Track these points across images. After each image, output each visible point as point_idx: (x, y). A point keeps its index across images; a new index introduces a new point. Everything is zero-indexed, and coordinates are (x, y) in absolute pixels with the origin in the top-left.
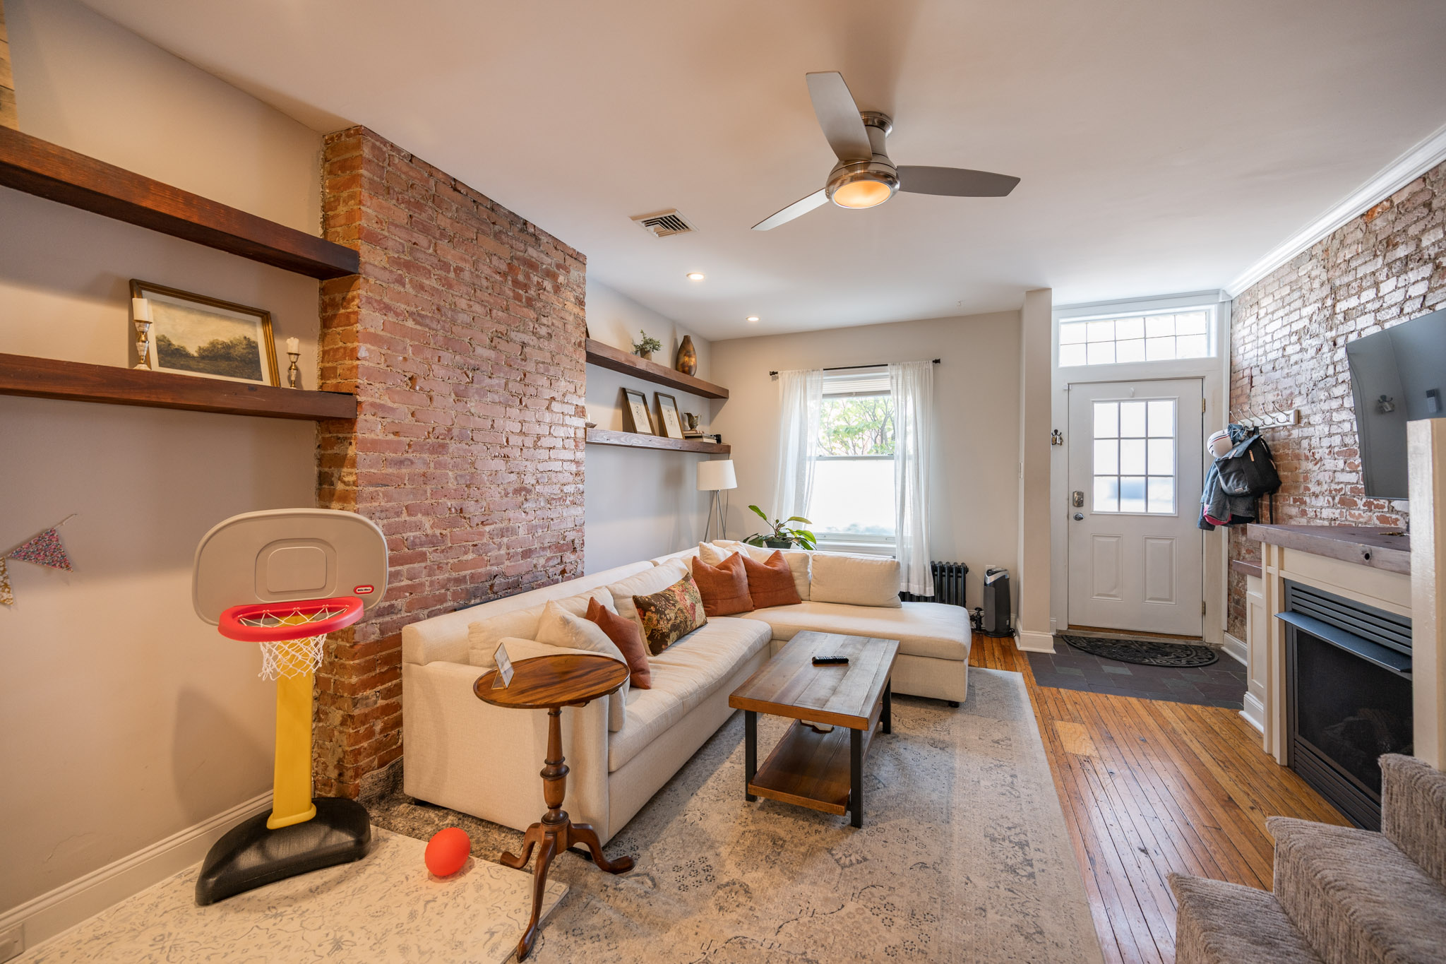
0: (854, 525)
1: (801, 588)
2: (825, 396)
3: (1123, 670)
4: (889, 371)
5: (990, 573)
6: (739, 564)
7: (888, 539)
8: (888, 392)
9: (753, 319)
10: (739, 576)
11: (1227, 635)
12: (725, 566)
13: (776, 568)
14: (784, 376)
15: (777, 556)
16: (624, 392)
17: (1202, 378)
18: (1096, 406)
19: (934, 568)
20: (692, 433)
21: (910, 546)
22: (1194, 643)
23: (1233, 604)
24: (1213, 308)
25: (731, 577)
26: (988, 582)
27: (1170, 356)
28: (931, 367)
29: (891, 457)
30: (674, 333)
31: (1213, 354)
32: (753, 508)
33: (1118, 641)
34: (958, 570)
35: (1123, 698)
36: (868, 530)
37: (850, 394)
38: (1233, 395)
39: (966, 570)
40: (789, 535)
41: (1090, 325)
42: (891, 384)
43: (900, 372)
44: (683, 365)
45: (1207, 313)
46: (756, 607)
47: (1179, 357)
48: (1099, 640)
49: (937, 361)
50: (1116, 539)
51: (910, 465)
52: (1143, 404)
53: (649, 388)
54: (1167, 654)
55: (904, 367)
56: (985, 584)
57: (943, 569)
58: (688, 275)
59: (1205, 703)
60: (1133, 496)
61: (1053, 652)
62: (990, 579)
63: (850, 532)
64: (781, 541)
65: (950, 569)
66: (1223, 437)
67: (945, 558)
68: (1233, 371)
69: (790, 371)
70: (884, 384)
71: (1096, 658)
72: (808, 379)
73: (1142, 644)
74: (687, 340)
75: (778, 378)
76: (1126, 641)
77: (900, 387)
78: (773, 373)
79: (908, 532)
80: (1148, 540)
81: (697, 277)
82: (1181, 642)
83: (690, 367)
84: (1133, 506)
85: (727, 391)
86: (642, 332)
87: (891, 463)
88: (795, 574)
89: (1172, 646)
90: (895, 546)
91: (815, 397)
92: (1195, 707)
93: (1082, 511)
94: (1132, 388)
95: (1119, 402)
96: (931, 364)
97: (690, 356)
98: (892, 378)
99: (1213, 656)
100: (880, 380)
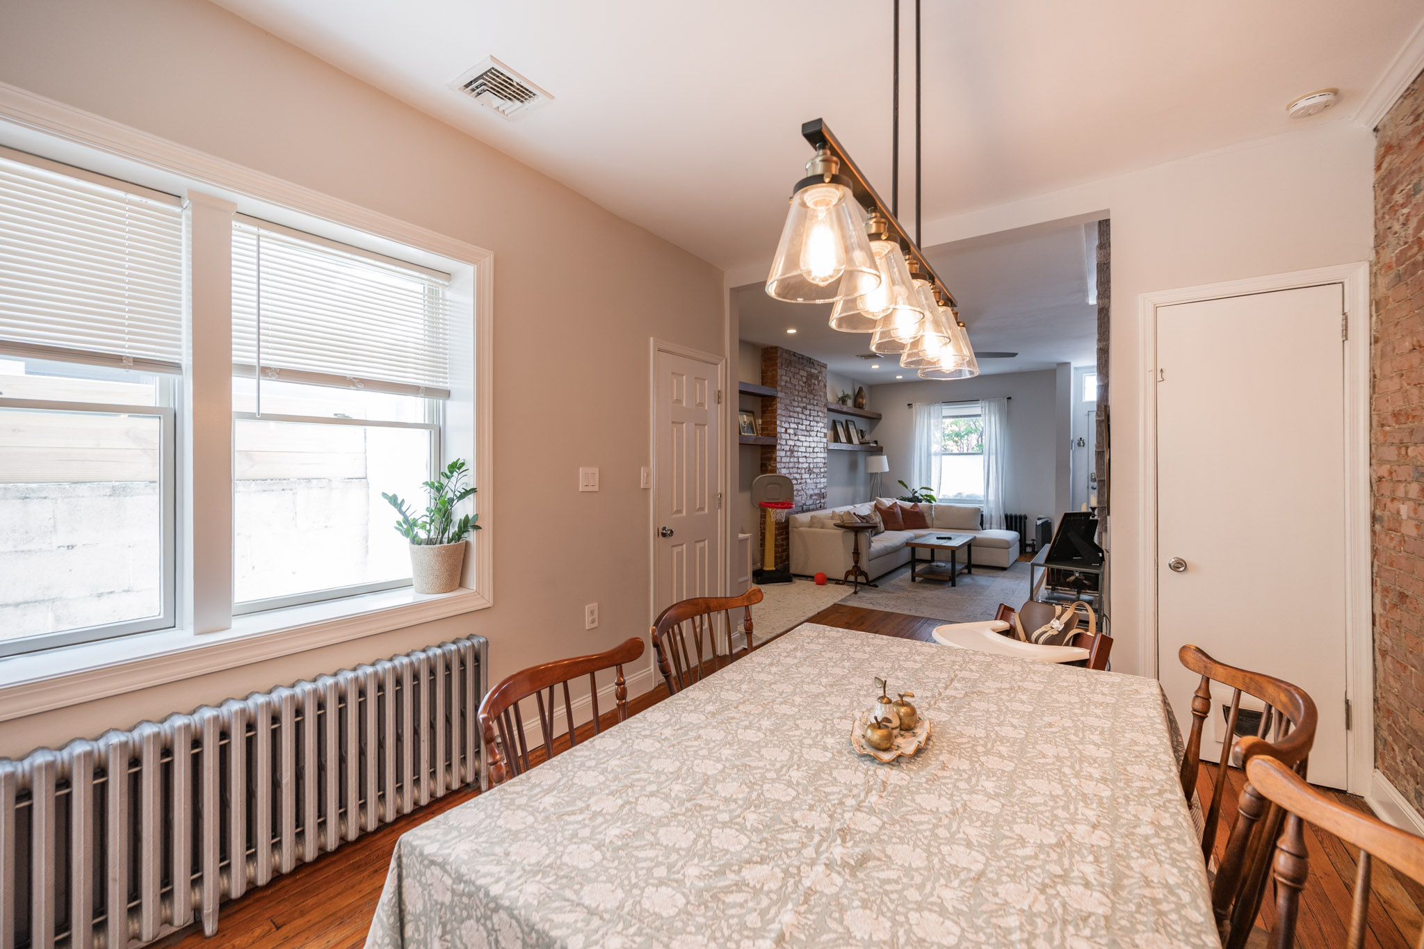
0: (960, 494)
1: (929, 521)
2: (942, 417)
4: (980, 403)
5: (1039, 519)
6: (897, 508)
7: (980, 502)
8: (979, 415)
9: (899, 376)
10: (897, 513)
12: (891, 507)
13: (915, 512)
14: (916, 406)
15: (915, 506)
16: (834, 422)
19: (1006, 516)
20: (863, 440)
21: (992, 505)
25: (894, 513)
26: (1038, 524)
29: (981, 454)
30: (854, 386)
32: (901, 482)
34: (1021, 517)
36: (968, 496)
37: (957, 417)
39: (1026, 517)
40: (920, 497)
42: (982, 411)
43: (988, 404)
44: (859, 404)
46: (906, 527)
49: (1009, 398)
51: (993, 458)
53: (843, 418)
55: (989, 402)
56: (1036, 525)
57: (1011, 516)
58: (871, 366)
62: (1039, 522)
64: (915, 499)
65: (1016, 517)
67: (1014, 511)
69: (920, 404)
70: (978, 411)
72: (932, 411)
74: (860, 389)
75: (912, 407)
77: (986, 413)
78: (909, 405)
79: (992, 497)
81: (875, 367)
83: (863, 405)
85: (881, 415)
86: (843, 393)
87: (982, 456)
88: (926, 514)
90: (983, 505)
91: (936, 418)
96: (1006, 400)
97: (863, 399)
98: (982, 407)
100: (976, 409)
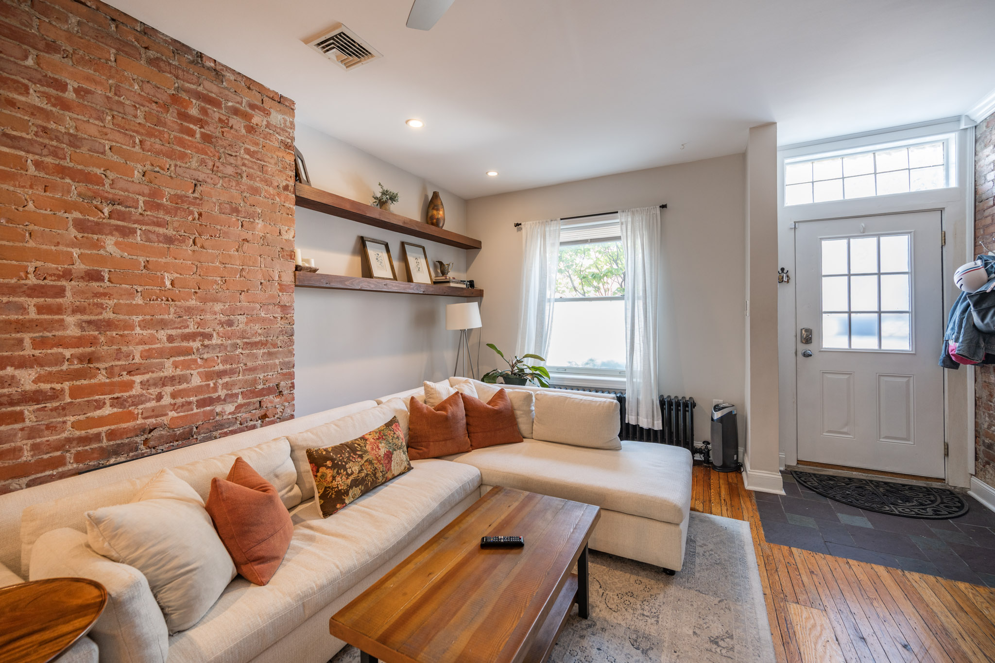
0: (592, 360)
1: (523, 426)
2: (562, 244)
3: (861, 521)
4: (620, 218)
5: (717, 408)
6: (457, 405)
7: (621, 374)
8: (618, 238)
9: (493, 174)
11: (974, 479)
12: (442, 407)
13: (496, 408)
14: (526, 226)
15: (501, 394)
16: (362, 242)
17: (941, 210)
18: (824, 243)
19: (662, 403)
20: (441, 278)
21: (638, 380)
22: (936, 485)
23: (982, 448)
24: (953, 138)
25: (447, 418)
26: (715, 417)
27: (904, 189)
28: (658, 212)
29: (622, 298)
30: (424, 189)
31: (953, 183)
32: (492, 346)
33: (850, 479)
34: (686, 405)
35: (867, 567)
36: (603, 364)
37: (585, 241)
38: (979, 225)
39: (694, 405)
40: (527, 371)
41: (816, 164)
42: (622, 230)
43: (630, 219)
44: (432, 217)
45: (945, 144)
46: (473, 447)
47: (913, 190)
48: (831, 478)
49: (664, 207)
50: (846, 377)
51: (639, 304)
52: (875, 239)
54: (907, 500)
55: (633, 213)
56: (712, 420)
57: (670, 404)
58: (407, 122)
59: (974, 581)
60: (865, 332)
61: (783, 493)
62: (717, 415)
63: (588, 366)
64: (517, 378)
65: (678, 404)
66: (976, 268)
67: (674, 392)
68: (978, 199)
69: (531, 222)
70: (615, 231)
71: (830, 502)
72: (547, 229)
73: (878, 484)
74: (436, 195)
75: (521, 229)
76: (860, 480)
77: (629, 233)
78: (517, 225)
79: (638, 365)
80: (882, 378)
81: (416, 124)
82: (921, 483)
83: (438, 220)
84: (865, 343)
85: (480, 242)
86: (380, 184)
87: (622, 303)
88: (518, 413)
89: (911, 488)
90: (624, 380)
91: (553, 245)
92: (962, 585)
93: (811, 348)
94: (862, 223)
95: (849, 238)
96: (658, 209)
97: (438, 210)
98: (622, 224)
99: (963, 506)
100: (612, 227)
